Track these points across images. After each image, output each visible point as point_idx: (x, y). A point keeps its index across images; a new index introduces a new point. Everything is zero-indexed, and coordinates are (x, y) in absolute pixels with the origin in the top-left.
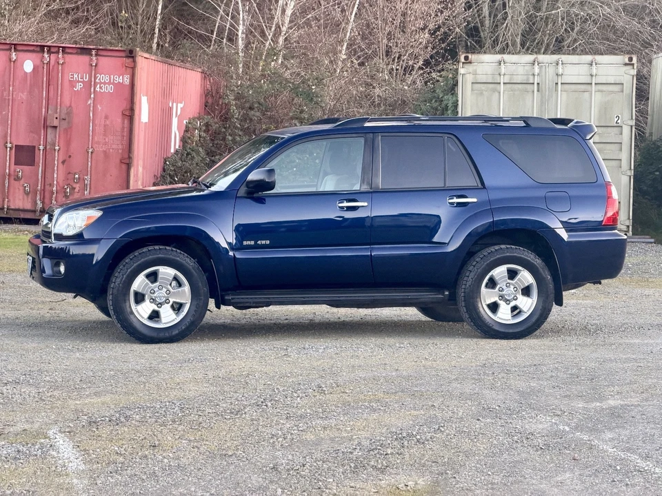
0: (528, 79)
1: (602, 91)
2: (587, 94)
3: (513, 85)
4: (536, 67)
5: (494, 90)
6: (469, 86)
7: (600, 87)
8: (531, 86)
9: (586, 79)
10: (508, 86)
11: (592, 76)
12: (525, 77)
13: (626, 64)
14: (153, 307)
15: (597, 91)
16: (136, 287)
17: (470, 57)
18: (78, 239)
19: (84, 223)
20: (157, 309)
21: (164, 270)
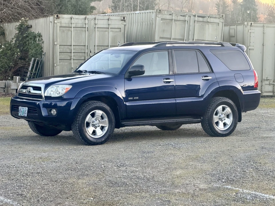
1: (113, 31)
2: (107, 33)
3: (77, 28)
4: (87, 20)
5: (69, 30)
6: (58, 28)
7: (112, 30)
8: (84, 29)
9: (106, 26)
10: (75, 28)
11: (109, 25)
12: (82, 25)
13: (122, 20)
14: (93, 129)
15: (111, 31)
16: (87, 120)
17: (59, 15)
18: (60, 98)
19: (64, 91)
20: (95, 129)
21: (98, 112)
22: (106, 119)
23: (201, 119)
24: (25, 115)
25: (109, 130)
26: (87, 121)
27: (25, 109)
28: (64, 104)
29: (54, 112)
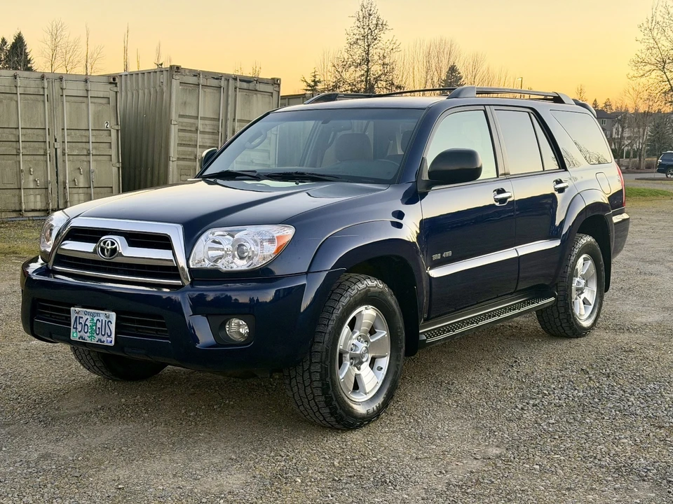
0: (39, 91)
1: (95, 103)
2: (84, 106)
3: (26, 96)
4: (45, 81)
5: (11, 99)
7: (93, 100)
8: (42, 97)
9: (82, 93)
10: (22, 96)
11: (87, 91)
12: (36, 90)
13: (111, 83)
14: (354, 371)
15: (91, 103)
16: (342, 344)
18: (261, 276)
20: (358, 372)
21: (366, 312)
22: (383, 333)
24: (104, 339)
26: (340, 350)
27: (102, 318)
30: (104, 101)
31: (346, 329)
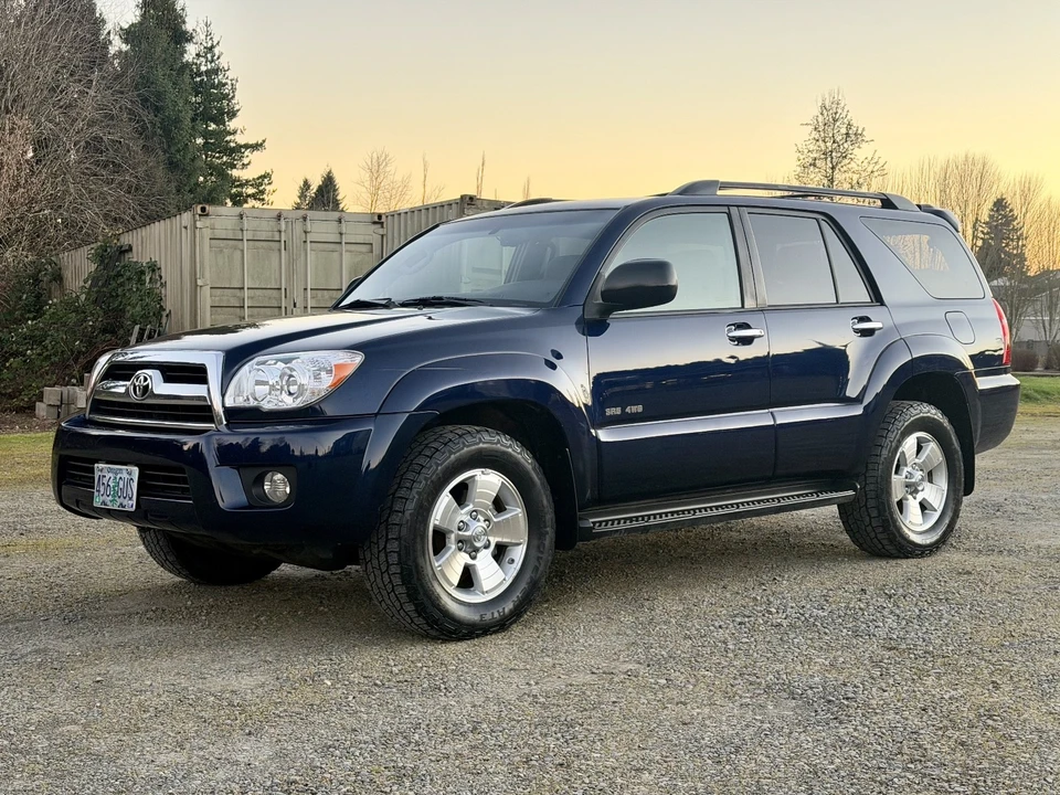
0: (273, 236)
1: (350, 251)
2: (336, 255)
3: (257, 243)
4: (283, 222)
5: (235, 248)
6: (207, 241)
7: (349, 247)
8: (277, 244)
9: (335, 238)
10: (251, 243)
11: (341, 234)
12: (270, 234)
13: (375, 223)
14: (463, 559)
15: (347, 251)
16: (438, 517)
17: (207, 207)
18: (309, 417)
19: (327, 381)
20: (471, 562)
21: (484, 477)
22: (517, 511)
23: (855, 489)
24: (125, 502)
25: (533, 563)
26: (435, 526)
27: (125, 475)
28: (325, 443)
29: (278, 486)
30: (365, 249)
31: (445, 499)
